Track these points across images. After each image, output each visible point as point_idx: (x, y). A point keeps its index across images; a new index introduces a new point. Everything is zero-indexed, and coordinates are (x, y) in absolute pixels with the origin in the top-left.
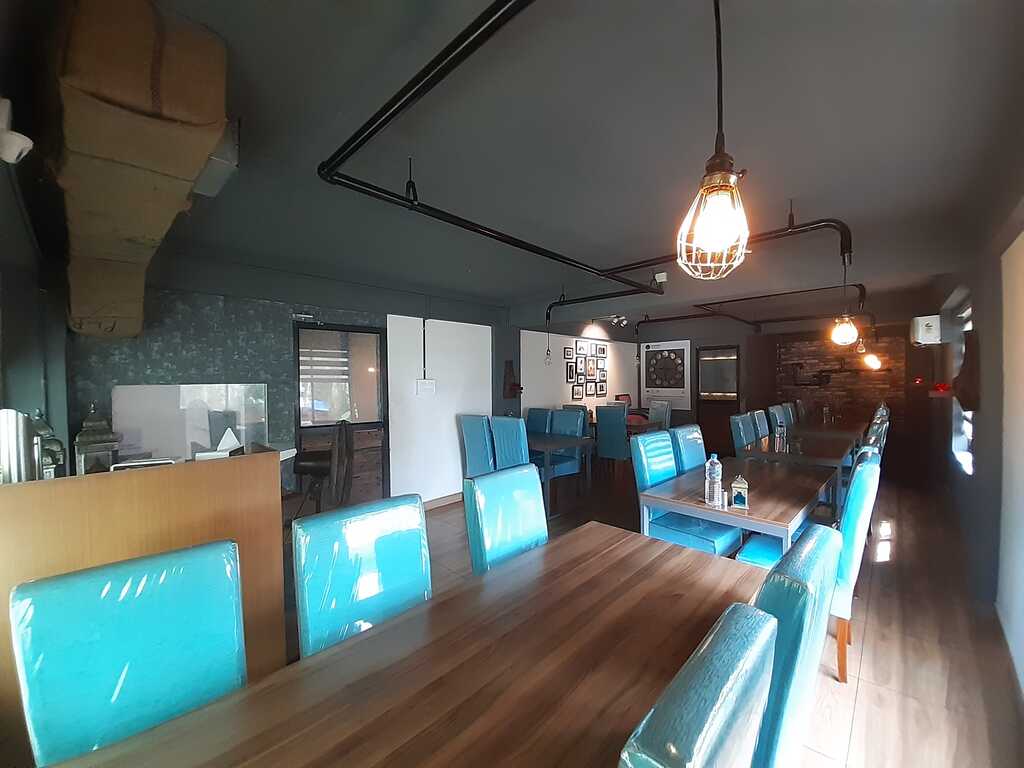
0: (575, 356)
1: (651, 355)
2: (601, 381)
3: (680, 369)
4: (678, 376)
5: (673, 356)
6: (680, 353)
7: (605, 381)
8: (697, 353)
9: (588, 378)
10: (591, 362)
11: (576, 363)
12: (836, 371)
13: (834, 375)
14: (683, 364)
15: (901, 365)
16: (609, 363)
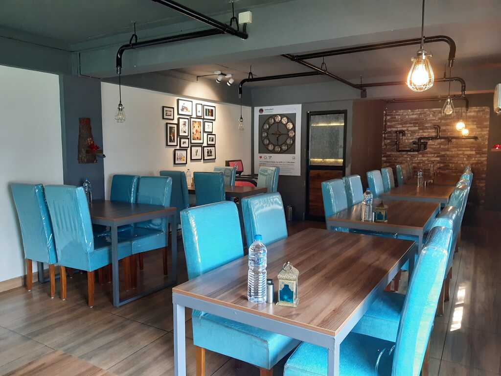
0: (176, 117)
1: (264, 120)
2: (209, 145)
3: (291, 134)
4: (289, 142)
5: (285, 120)
6: (291, 118)
7: (214, 146)
8: (308, 117)
9: (193, 141)
10: (196, 125)
11: (178, 125)
12: (433, 138)
13: (430, 142)
14: (294, 128)
15: (485, 132)
16: (218, 126)
